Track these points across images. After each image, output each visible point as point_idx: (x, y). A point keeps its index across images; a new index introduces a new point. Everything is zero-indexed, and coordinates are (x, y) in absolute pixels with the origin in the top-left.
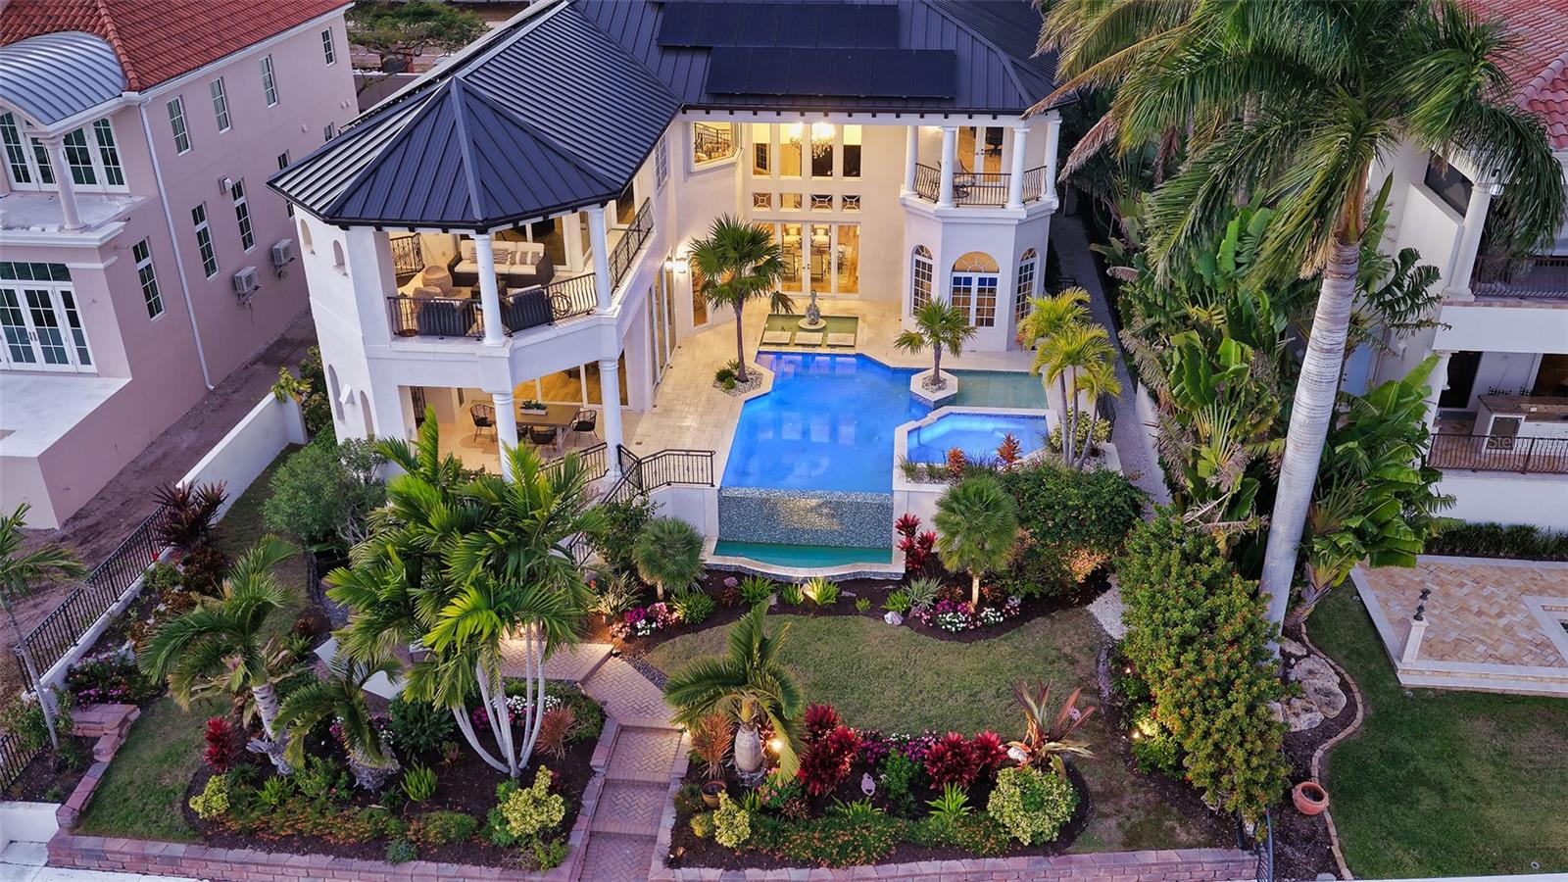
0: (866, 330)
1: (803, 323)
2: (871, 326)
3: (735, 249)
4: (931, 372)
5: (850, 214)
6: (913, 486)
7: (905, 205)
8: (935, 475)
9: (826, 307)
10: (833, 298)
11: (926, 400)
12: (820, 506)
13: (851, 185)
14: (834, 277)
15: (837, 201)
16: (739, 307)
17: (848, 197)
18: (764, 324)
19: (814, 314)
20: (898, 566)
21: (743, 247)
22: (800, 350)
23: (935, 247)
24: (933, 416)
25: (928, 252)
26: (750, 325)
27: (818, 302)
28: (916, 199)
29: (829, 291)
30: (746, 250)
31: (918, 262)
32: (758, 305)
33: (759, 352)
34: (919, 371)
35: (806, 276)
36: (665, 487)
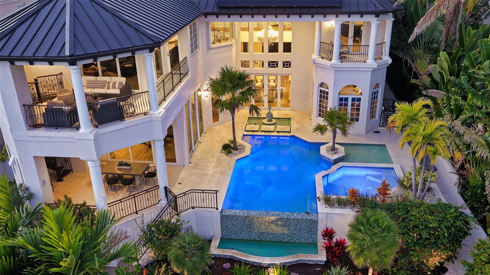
0: (295, 124)
1: (265, 121)
2: (297, 122)
3: (230, 82)
4: (331, 144)
5: (286, 70)
6: (329, 210)
7: (315, 63)
8: (341, 203)
9: (275, 114)
10: (279, 109)
11: (329, 159)
12: (277, 220)
13: (287, 57)
14: (279, 101)
15: (280, 64)
16: (233, 113)
17: (286, 62)
18: (246, 122)
19: (270, 117)
20: (322, 257)
21: (235, 81)
22: (263, 134)
23: (330, 83)
24: (334, 168)
25: (326, 85)
26: (239, 122)
27: (271, 111)
28: (321, 59)
29: (277, 106)
30: (236, 83)
31: (321, 91)
32: (243, 112)
33: (244, 135)
34: (323, 144)
35: (266, 99)
36: (192, 210)
